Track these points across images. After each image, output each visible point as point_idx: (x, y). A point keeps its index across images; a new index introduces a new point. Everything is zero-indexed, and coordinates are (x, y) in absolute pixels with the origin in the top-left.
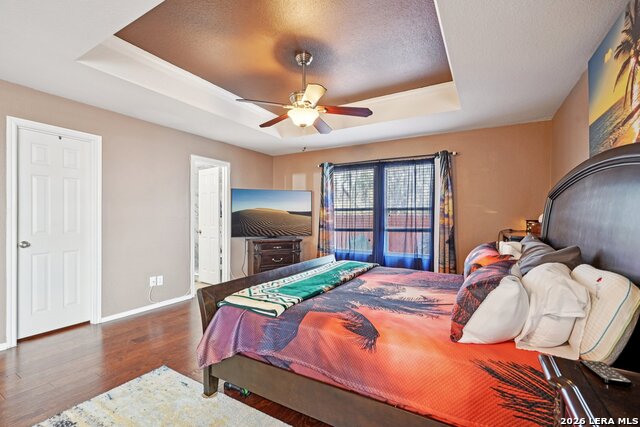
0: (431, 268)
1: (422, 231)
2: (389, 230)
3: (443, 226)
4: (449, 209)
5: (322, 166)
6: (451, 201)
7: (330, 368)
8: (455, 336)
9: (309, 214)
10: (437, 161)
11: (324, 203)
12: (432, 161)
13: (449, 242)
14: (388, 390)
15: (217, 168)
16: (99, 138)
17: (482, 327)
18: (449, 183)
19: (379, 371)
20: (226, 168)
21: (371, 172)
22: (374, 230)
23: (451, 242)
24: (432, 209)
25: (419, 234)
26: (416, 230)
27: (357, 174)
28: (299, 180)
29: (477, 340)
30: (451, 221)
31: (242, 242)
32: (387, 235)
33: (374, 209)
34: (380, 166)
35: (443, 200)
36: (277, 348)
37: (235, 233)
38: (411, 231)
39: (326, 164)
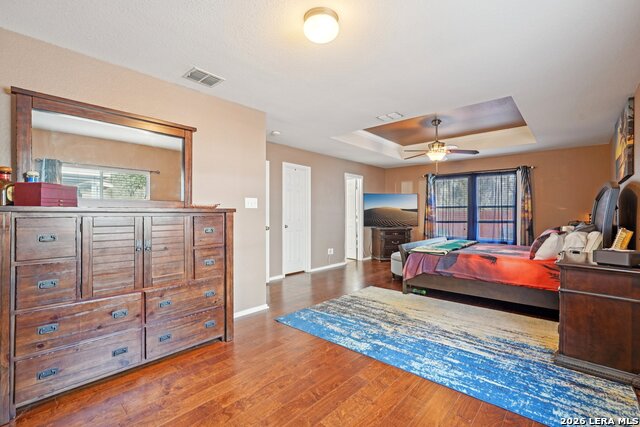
0: (515, 243)
1: (507, 222)
2: (480, 222)
3: (524, 219)
4: (528, 206)
5: (427, 176)
6: (530, 202)
7: (475, 274)
8: (532, 258)
9: (416, 210)
10: (519, 173)
11: (428, 203)
12: (515, 173)
13: (528, 230)
14: (502, 278)
15: (354, 180)
16: (309, 168)
17: (543, 253)
18: (528, 188)
19: (498, 272)
20: (360, 181)
21: (466, 179)
22: (469, 222)
23: (530, 230)
24: (515, 207)
25: (505, 225)
26: (502, 222)
27: (454, 183)
28: (406, 186)
29: (541, 258)
30: (530, 216)
31: (369, 229)
32: (479, 225)
33: (469, 207)
34: (473, 176)
35: (523, 201)
36: (445, 268)
37: (366, 224)
38: (499, 222)
39: (430, 175)
